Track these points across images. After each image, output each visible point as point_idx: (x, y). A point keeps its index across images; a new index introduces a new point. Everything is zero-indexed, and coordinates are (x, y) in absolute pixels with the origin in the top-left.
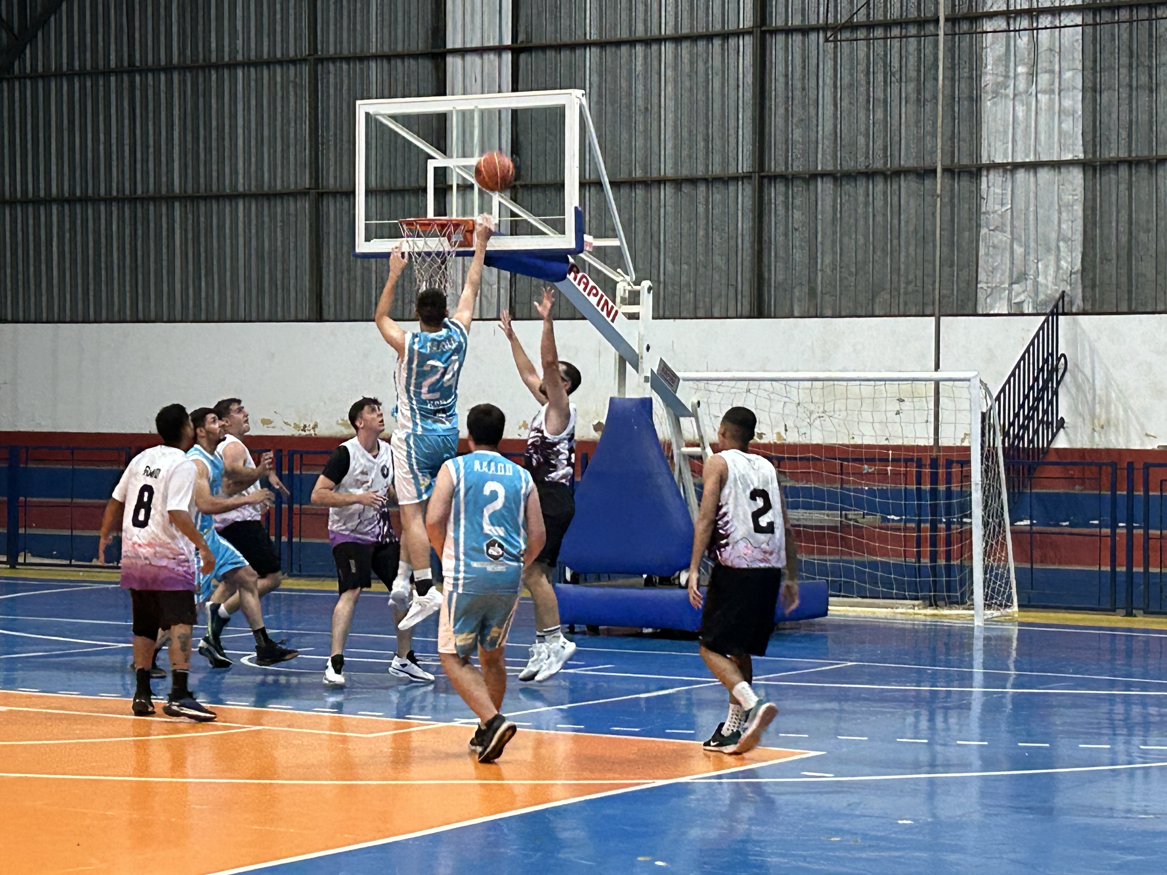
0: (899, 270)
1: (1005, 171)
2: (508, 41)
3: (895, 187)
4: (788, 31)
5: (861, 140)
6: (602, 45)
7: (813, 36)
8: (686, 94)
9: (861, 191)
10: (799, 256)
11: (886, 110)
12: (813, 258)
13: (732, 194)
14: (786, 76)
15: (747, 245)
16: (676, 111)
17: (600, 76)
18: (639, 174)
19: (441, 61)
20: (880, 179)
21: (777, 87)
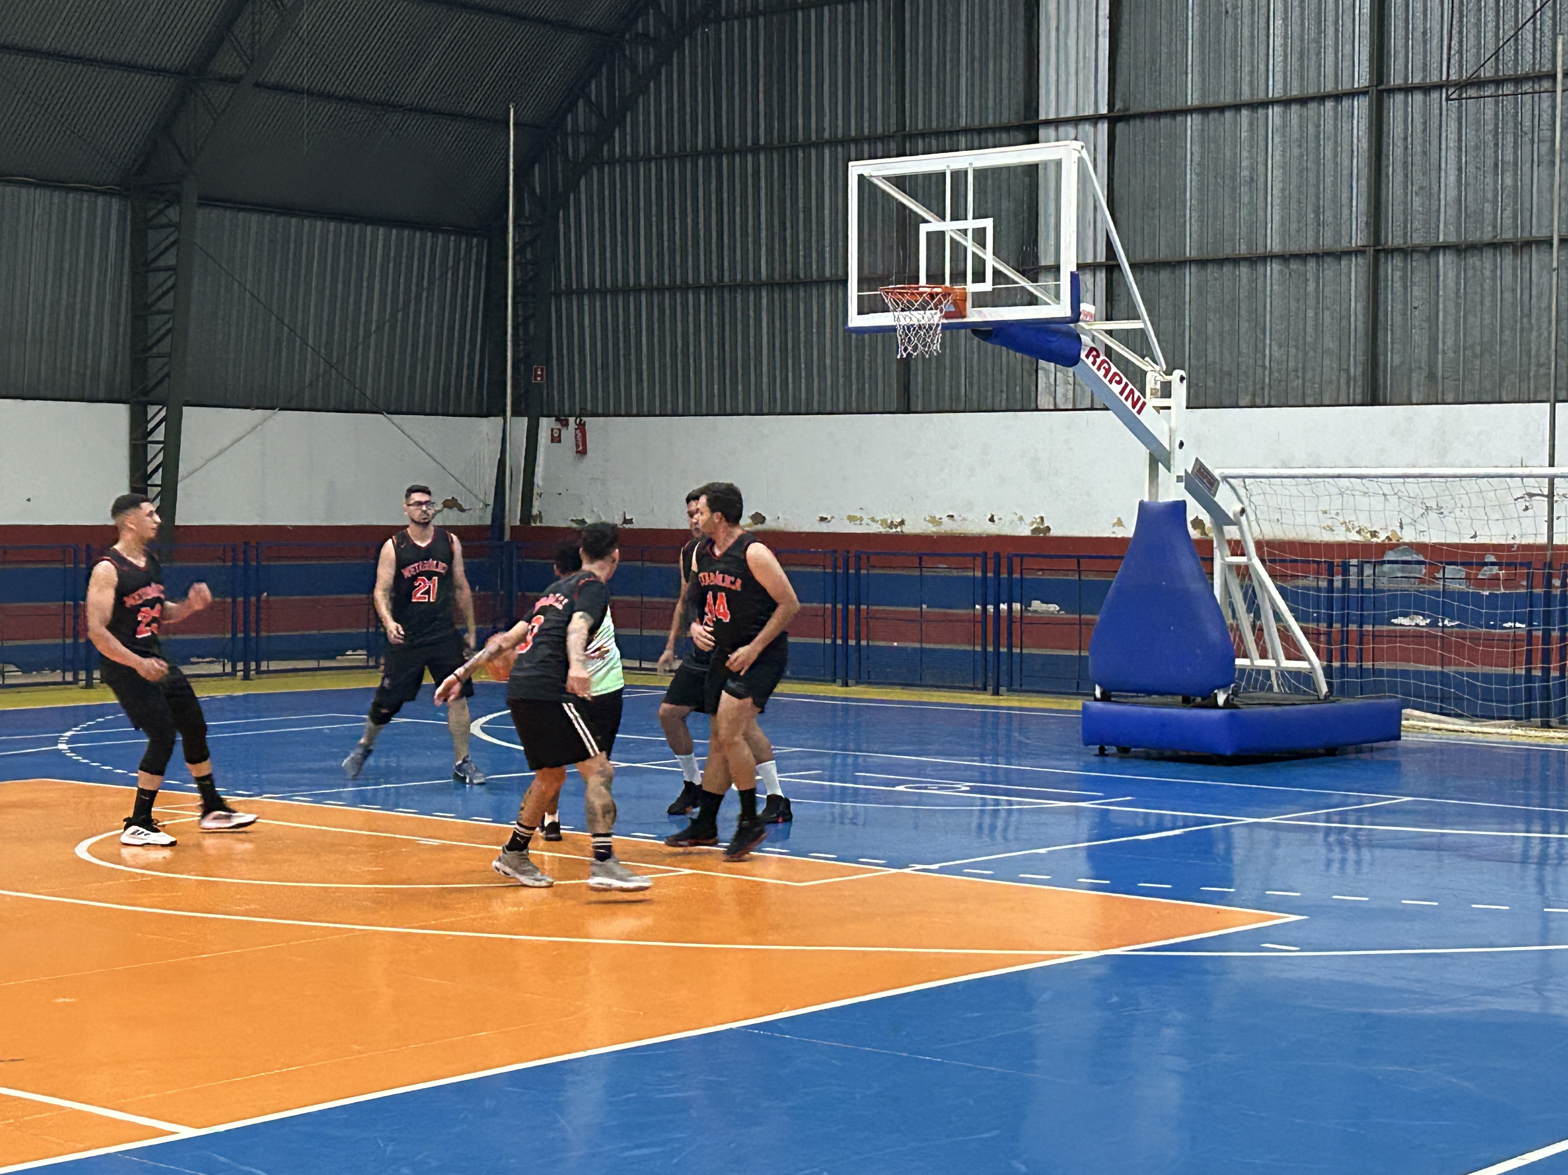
0: (1530, 350)
2: (1104, 110)
3: (1526, 258)
4: (1408, 90)
5: (1488, 207)
6: (1204, 110)
7: (1435, 95)
8: (1295, 163)
9: (1488, 265)
10: (1419, 337)
11: (1516, 174)
12: (1434, 340)
13: (1345, 270)
14: (1406, 139)
15: (1360, 327)
16: (1283, 181)
17: (1202, 145)
18: (1243, 249)
19: (1033, 133)
20: (1508, 251)
21: (1395, 152)
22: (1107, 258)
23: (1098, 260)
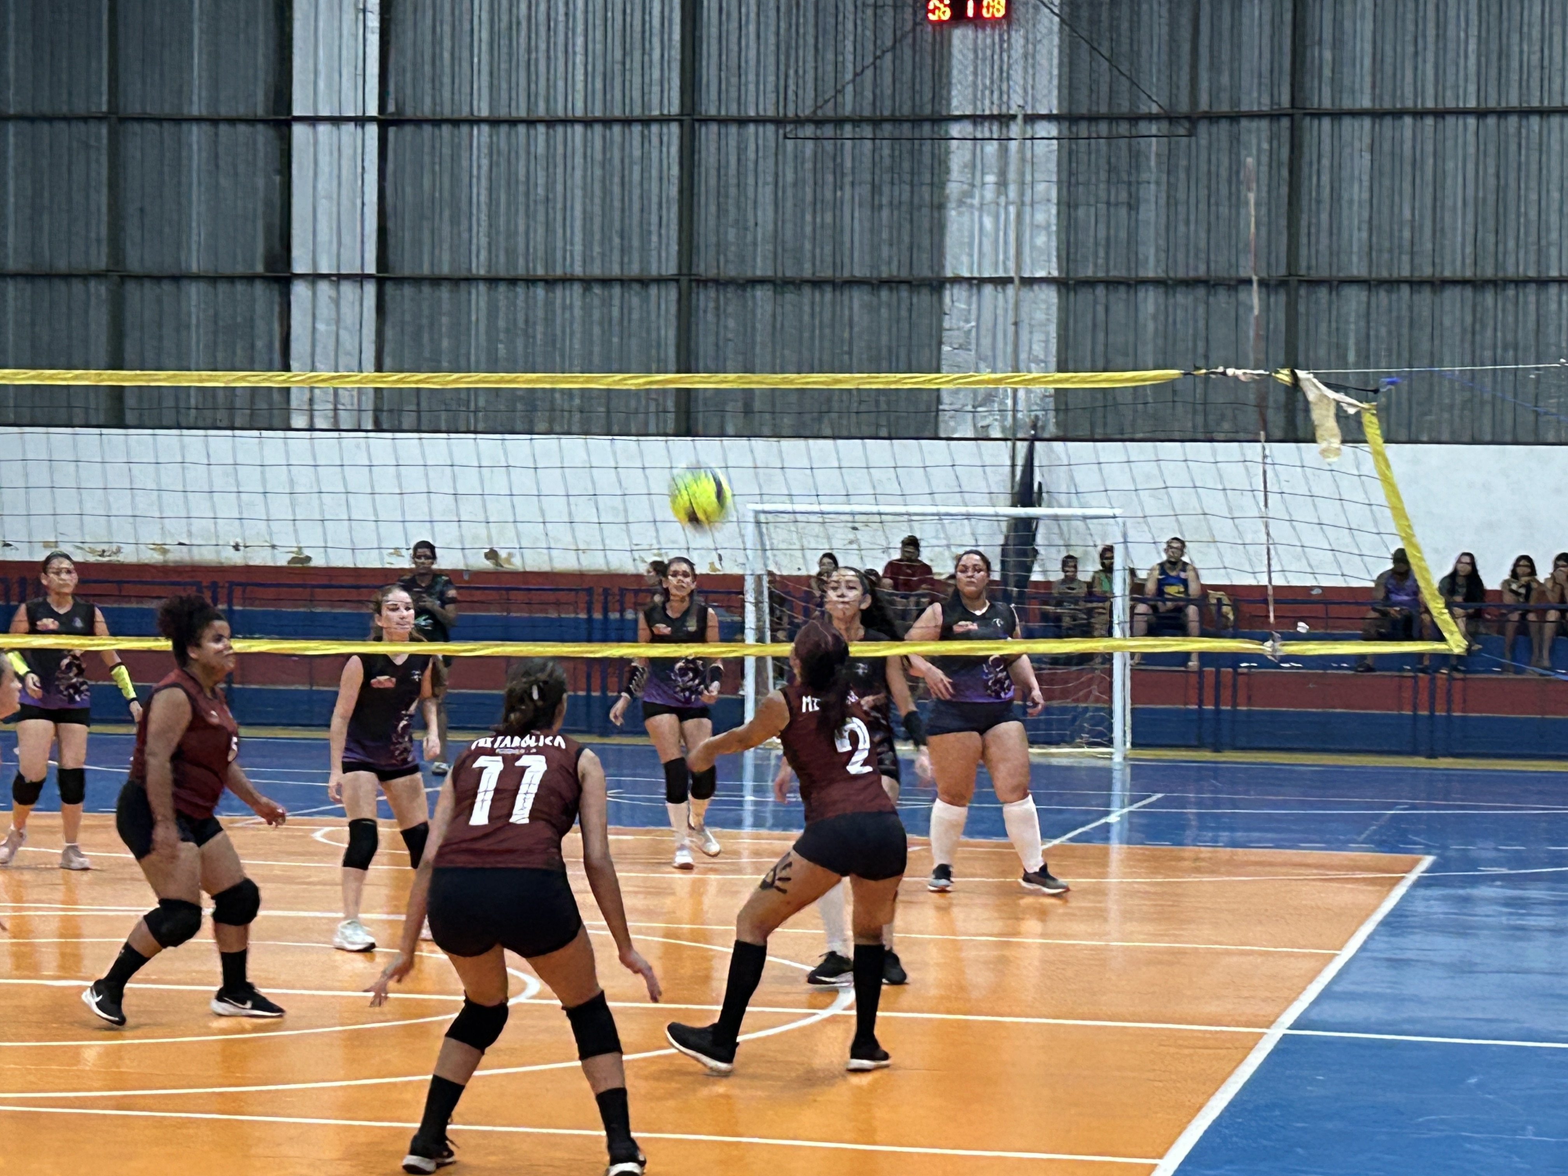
1: (971, 285)
2: (373, 110)
3: (846, 298)
4: (723, 121)
5: (808, 246)
6: (494, 122)
7: (751, 128)
8: (597, 184)
9: (806, 301)
13: (653, 298)
14: (719, 170)
15: (671, 355)
18: (540, 272)
19: (285, 129)
20: (828, 289)
21: (707, 180)
22: (378, 271)
23: (367, 272)
